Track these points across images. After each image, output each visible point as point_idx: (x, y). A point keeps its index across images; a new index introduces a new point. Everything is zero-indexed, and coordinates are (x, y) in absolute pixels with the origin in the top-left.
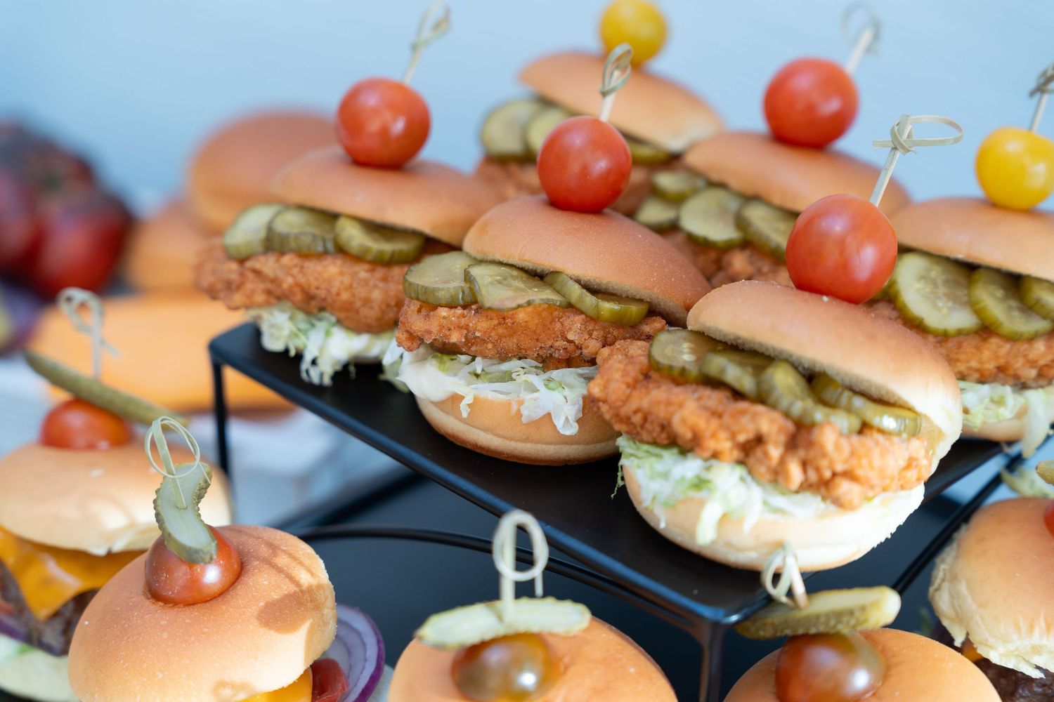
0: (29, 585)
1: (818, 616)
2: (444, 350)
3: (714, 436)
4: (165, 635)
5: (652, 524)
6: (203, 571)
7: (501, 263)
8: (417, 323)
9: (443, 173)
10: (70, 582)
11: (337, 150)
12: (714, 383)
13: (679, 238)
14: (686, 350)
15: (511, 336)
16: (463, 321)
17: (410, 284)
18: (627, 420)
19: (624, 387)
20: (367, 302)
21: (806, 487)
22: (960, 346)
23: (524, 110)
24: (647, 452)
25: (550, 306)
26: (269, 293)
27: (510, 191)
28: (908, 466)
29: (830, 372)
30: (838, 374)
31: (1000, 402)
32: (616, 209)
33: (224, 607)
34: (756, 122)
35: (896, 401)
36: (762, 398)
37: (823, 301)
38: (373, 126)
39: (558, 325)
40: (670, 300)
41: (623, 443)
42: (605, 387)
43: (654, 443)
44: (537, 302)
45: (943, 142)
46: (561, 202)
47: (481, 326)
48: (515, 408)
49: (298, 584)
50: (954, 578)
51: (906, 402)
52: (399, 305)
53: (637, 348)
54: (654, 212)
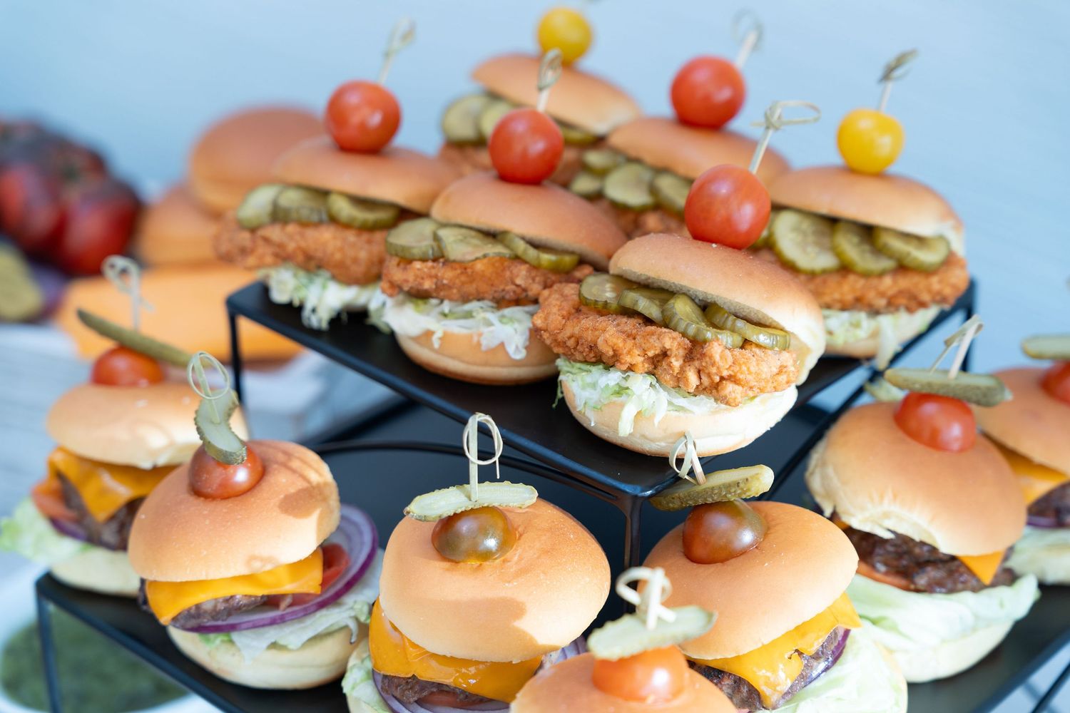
0: (89, 495)
1: (713, 489)
2: (419, 296)
3: (629, 352)
4: (207, 522)
5: (585, 425)
6: (235, 472)
7: (461, 226)
8: (397, 275)
9: (413, 157)
10: (123, 491)
11: (326, 140)
12: (629, 312)
13: (604, 204)
14: (608, 289)
15: (471, 282)
16: (433, 272)
17: (391, 244)
18: (563, 344)
19: (560, 318)
20: (355, 260)
21: (700, 390)
22: (825, 282)
23: (476, 103)
24: (580, 368)
25: (502, 258)
26: (276, 255)
27: (467, 169)
28: (780, 373)
29: (720, 302)
30: (725, 303)
31: (857, 325)
32: (555, 182)
33: (253, 499)
34: (664, 108)
35: (771, 323)
36: (666, 323)
37: (712, 247)
38: (355, 119)
39: (508, 274)
40: (594, 251)
41: (560, 363)
42: (546, 319)
43: (586, 362)
44: (491, 255)
45: (805, 122)
46: (509, 177)
47: (447, 275)
48: (475, 339)
49: (308, 481)
50: (824, 464)
51: (778, 324)
52: (381, 262)
53: (570, 289)
54: (584, 184)
